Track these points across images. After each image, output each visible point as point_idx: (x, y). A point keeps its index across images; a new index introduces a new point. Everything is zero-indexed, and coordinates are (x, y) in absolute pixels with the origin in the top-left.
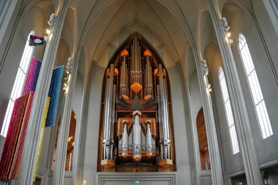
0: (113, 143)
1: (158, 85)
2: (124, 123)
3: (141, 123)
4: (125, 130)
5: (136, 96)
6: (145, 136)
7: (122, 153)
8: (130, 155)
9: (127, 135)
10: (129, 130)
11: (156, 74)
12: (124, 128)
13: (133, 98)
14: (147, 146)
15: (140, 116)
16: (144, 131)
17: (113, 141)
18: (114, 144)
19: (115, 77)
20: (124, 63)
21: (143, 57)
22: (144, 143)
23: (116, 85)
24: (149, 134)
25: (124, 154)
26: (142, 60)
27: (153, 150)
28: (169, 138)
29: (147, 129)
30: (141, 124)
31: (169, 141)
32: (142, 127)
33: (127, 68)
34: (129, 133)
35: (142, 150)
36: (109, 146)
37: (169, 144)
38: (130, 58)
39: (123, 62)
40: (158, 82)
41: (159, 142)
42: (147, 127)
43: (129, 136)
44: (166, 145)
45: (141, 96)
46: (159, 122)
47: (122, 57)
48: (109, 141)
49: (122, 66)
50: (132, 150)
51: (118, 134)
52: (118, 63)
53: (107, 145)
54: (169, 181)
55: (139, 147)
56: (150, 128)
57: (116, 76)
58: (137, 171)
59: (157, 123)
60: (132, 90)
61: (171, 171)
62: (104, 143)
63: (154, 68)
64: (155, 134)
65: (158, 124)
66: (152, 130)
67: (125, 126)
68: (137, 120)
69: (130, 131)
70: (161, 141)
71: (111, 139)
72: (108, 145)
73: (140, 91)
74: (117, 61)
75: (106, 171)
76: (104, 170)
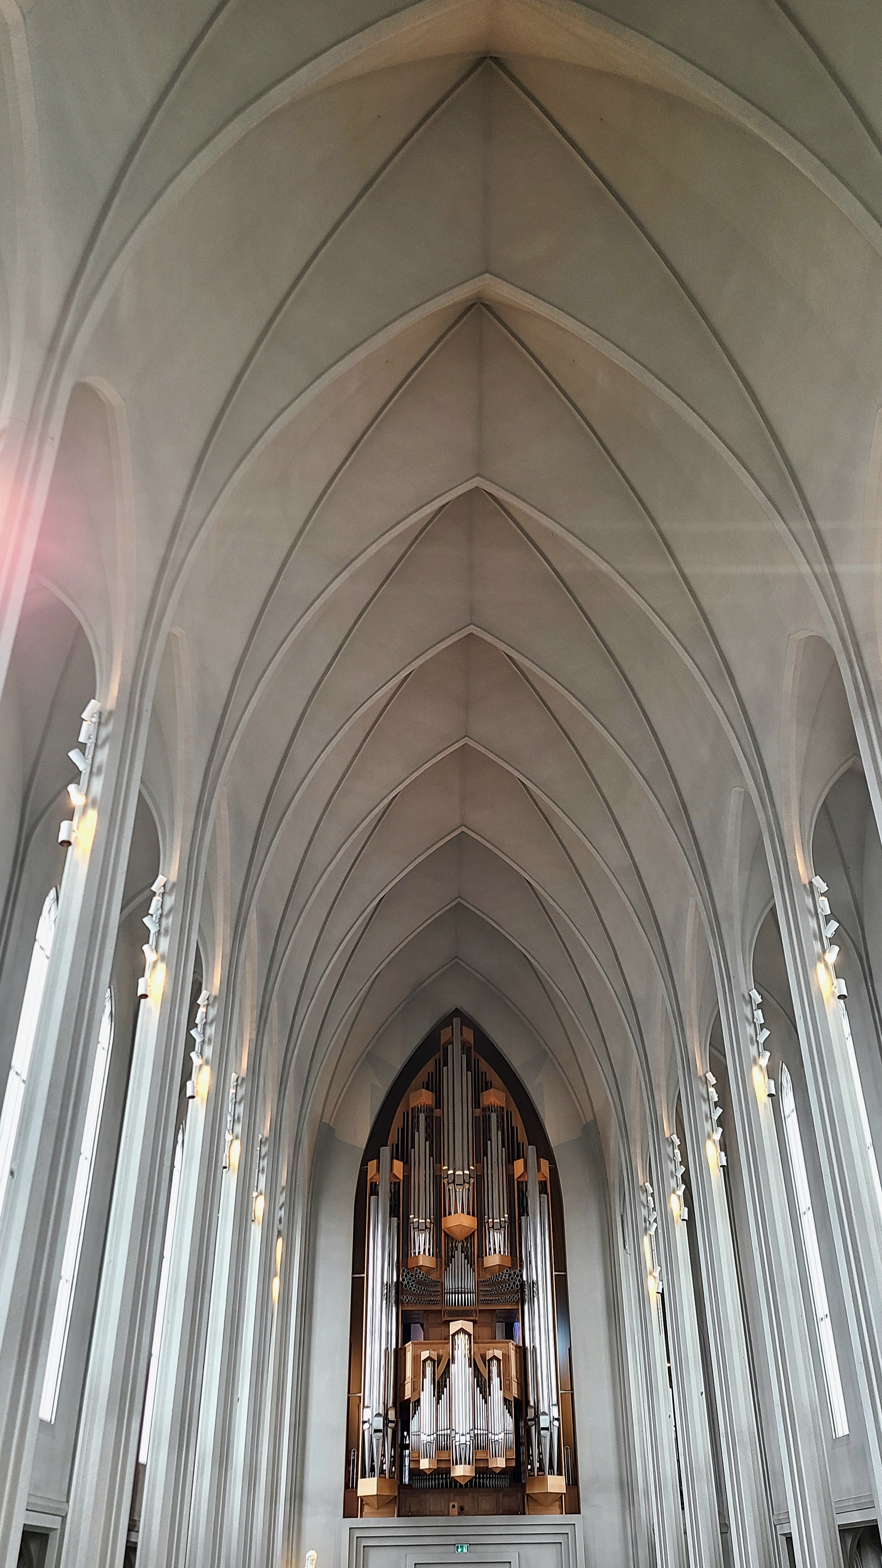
0: (392, 1422)
1: (523, 1218)
2: (424, 1361)
3: (474, 1359)
4: (428, 1382)
5: (459, 1255)
6: (486, 1402)
7: (421, 1461)
8: (443, 1465)
9: (434, 1400)
10: (438, 1382)
11: (519, 1178)
12: (424, 1376)
13: (450, 1258)
14: (490, 1434)
15: (469, 1335)
16: (482, 1385)
17: (392, 1415)
18: (396, 1425)
19: (395, 1187)
20: (420, 1136)
21: (479, 1108)
22: (481, 1423)
23: (399, 1219)
24: (497, 1395)
25: (424, 1464)
26: (476, 1119)
27: (507, 1449)
28: (555, 1402)
29: (490, 1378)
30: (473, 1363)
31: (555, 1412)
32: (477, 1373)
33: (431, 1155)
34: (438, 1392)
35: (477, 1447)
36: (381, 1434)
37: (556, 1423)
38: (437, 1112)
39: (417, 1134)
40: (524, 1210)
41: (527, 1416)
42: (490, 1372)
43: (438, 1403)
44: (547, 1429)
45: (472, 1254)
46: (527, 1344)
47: (416, 1111)
48: (381, 1419)
49: (413, 1147)
50: (448, 1448)
51: (408, 1394)
52: (403, 1129)
53: (376, 1431)
54: (559, 1545)
55: (468, 1439)
56: (499, 1375)
57: (399, 1183)
58: (462, 1511)
59: (520, 1347)
60: (444, 1231)
61: (562, 1513)
62: (366, 1422)
63: (514, 1153)
64: (515, 1392)
65: (522, 1351)
66: (505, 1380)
67: (429, 1371)
68: (462, 1346)
69: (441, 1385)
70: (531, 1413)
71: (386, 1410)
72: (379, 1431)
73: (471, 1235)
74: (397, 1122)
75: (372, 1515)
76: (366, 1508)
